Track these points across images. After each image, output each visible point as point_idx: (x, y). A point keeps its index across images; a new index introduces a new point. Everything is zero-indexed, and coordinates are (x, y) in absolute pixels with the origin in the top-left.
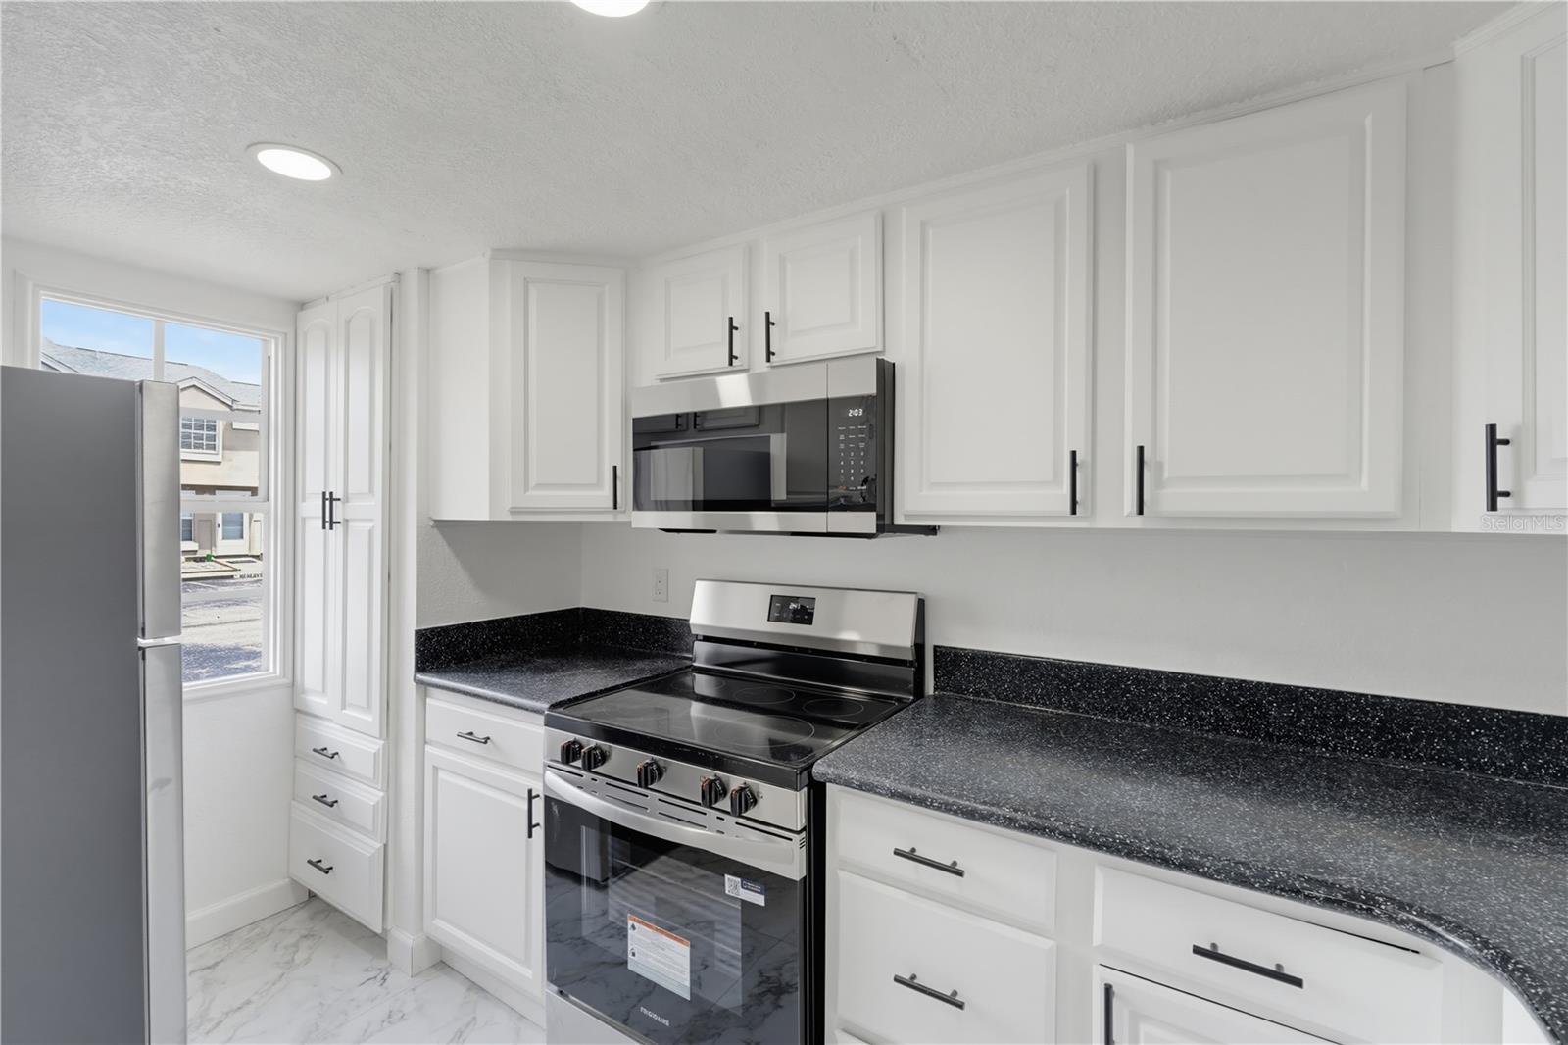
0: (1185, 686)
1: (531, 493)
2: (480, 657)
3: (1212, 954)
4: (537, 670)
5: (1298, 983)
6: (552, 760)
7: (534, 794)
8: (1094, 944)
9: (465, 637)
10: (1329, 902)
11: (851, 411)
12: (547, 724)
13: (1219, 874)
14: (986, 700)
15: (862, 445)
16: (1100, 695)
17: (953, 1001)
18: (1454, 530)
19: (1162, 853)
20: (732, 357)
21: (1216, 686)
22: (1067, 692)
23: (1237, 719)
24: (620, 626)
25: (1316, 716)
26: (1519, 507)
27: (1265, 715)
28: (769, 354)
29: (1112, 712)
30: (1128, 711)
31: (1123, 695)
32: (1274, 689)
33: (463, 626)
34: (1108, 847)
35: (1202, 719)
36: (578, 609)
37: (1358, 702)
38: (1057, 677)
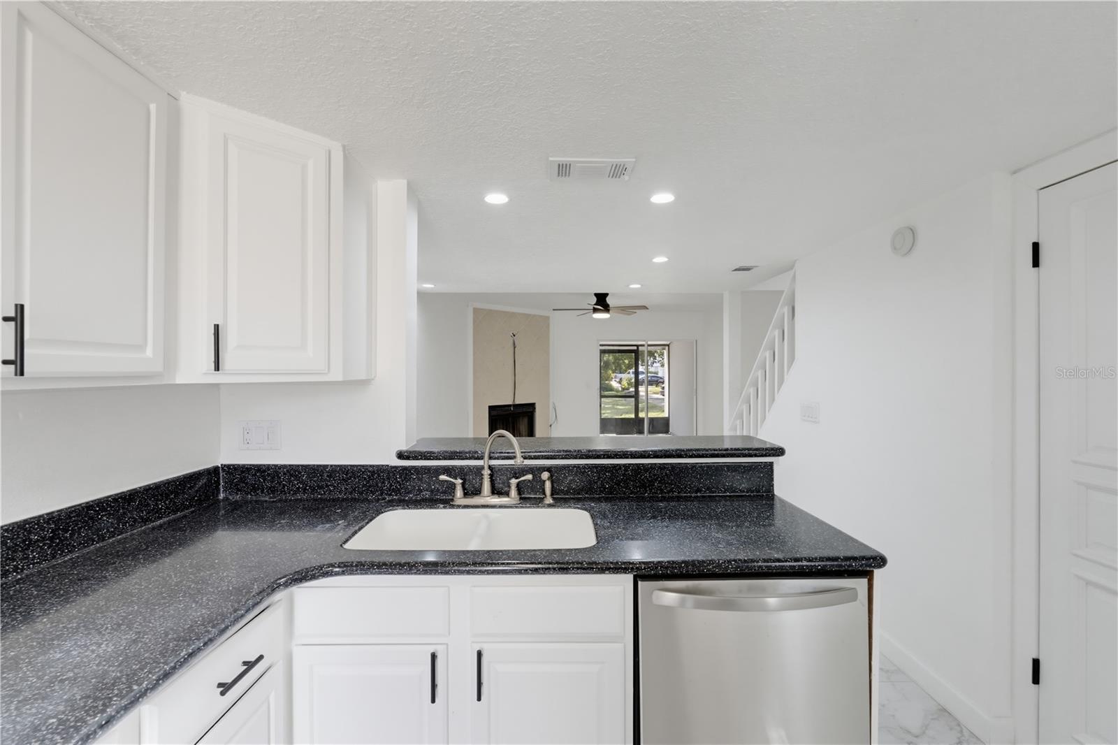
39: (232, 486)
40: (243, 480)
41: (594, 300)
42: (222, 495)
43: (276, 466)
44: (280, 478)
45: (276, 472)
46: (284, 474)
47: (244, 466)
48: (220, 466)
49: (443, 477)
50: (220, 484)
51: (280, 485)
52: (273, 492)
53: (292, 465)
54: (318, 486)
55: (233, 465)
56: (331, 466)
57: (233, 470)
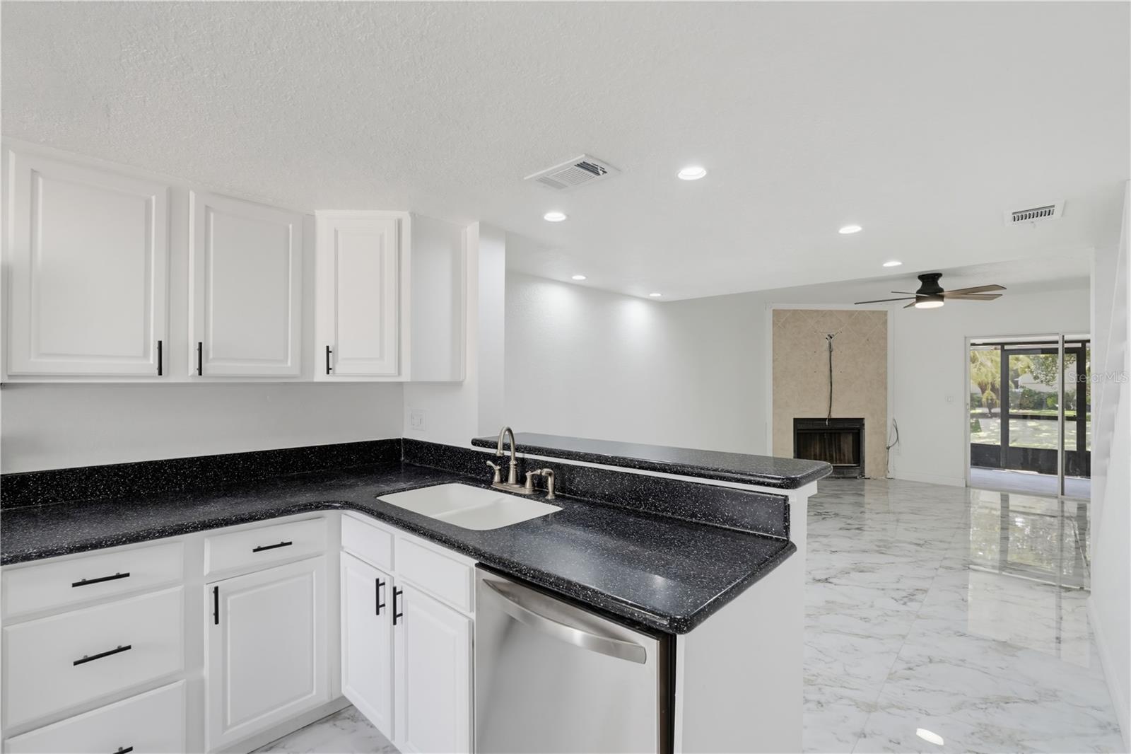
3: (259, 549)
5: (290, 544)
8: (205, 574)
10: (300, 511)
13: (263, 516)
16: (147, 479)
17: (121, 650)
19: (241, 517)
22: (124, 483)
23: (224, 473)
26: (334, 373)
27: (236, 469)
30: (166, 484)
31: (162, 476)
34: (217, 525)
35: (207, 477)
38: (116, 475)
39: (406, 453)
41: (919, 284)
42: (402, 458)
47: (410, 440)
49: (489, 463)
50: (401, 451)
51: (424, 456)
52: (421, 460)
53: (430, 443)
54: (439, 459)
55: (407, 439)
57: (407, 442)
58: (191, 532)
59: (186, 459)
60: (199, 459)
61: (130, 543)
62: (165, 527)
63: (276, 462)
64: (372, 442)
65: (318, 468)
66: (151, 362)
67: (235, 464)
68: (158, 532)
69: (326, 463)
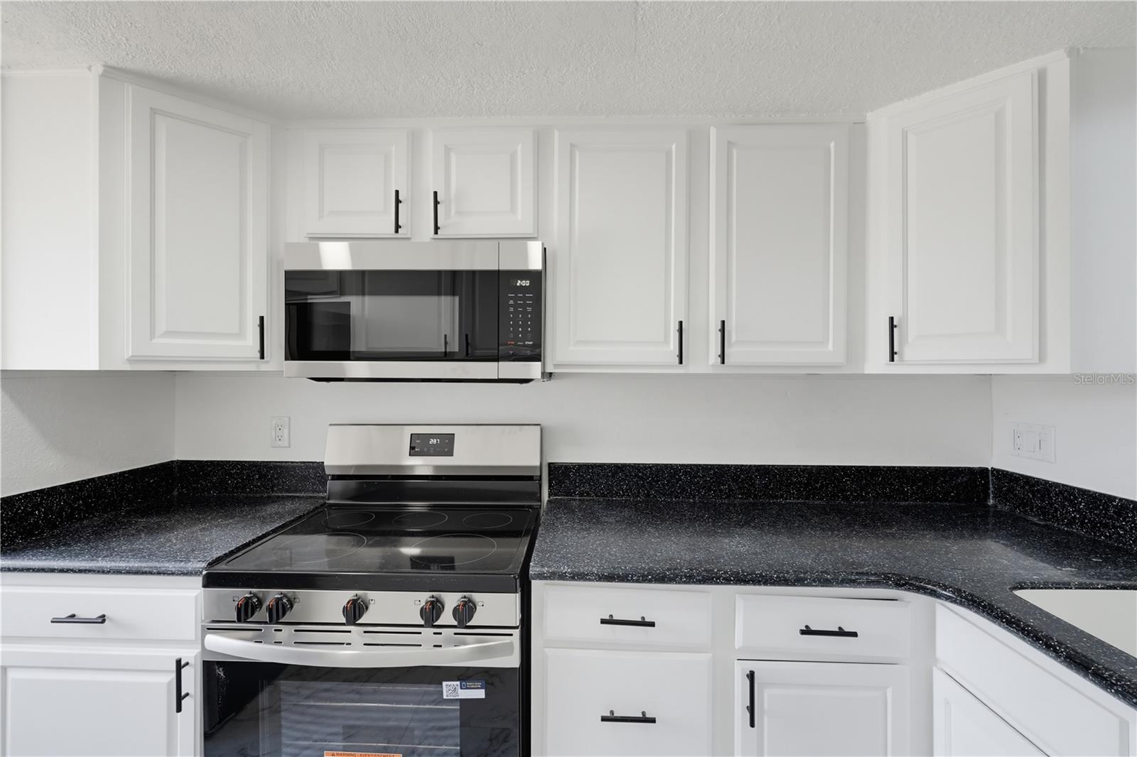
0: (712, 472)
1: (155, 341)
2: (56, 527)
3: (809, 631)
4: (151, 530)
5: (854, 634)
6: (214, 621)
7: (183, 663)
8: (736, 647)
9: (37, 506)
10: (870, 584)
11: (519, 281)
12: (206, 585)
13: (815, 582)
14: (588, 498)
15: (529, 309)
16: (663, 484)
17: (645, 719)
18: (866, 372)
19: (784, 577)
20: (397, 227)
21: (729, 470)
22: (643, 485)
23: (740, 488)
24: (230, 475)
25: (777, 481)
26: (901, 360)
27: (753, 485)
28: (437, 229)
29: (670, 495)
30: (680, 493)
31: (677, 483)
32: (758, 468)
33: (34, 493)
34: (753, 581)
35: (721, 491)
36: (172, 462)
37: (797, 470)
38: (636, 475)
39: (1001, 495)
40: (1010, 490)
42: (991, 501)
43: (1047, 482)
44: (1052, 499)
45: (1047, 490)
46: (1057, 494)
47: (1012, 474)
48: (990, 468)
50: (989, 489)
51: (1051, 507)
52: (1044, 514)
53: (1067, 486)
54: (1101, 522)
55: (1003, 471)
56: (1121, 500)
57: (1002, 476)
58: (722, 583)
59: (700, 465)
60: (712, 467)
61: (655, 582)
62: (692, 570)
63: (800, 483)
64: (937, 469)
65: (856, 498)
66: (672, 348)
67: (751, 478)
68: (686, 577)
69: (867, 493)
